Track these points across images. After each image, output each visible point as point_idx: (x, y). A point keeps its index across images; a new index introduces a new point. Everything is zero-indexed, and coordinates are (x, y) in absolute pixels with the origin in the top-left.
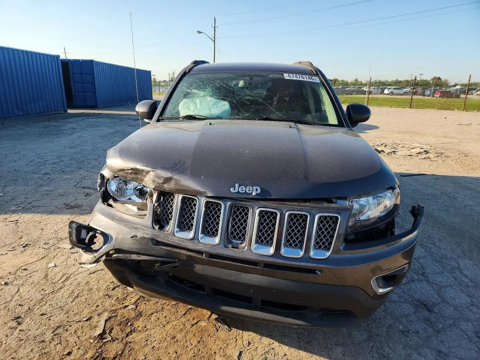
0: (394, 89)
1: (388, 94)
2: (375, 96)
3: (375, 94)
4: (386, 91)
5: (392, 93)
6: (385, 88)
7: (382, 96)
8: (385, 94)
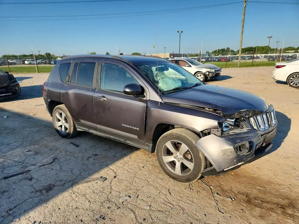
0: (31, 61)
1: (28, 64)
2: (19, 66)
3: (18, 64)
4: (26, 62)
5: (30, 64)
6: (25, 60)
7: (24, 66)
8: (26, 64)
